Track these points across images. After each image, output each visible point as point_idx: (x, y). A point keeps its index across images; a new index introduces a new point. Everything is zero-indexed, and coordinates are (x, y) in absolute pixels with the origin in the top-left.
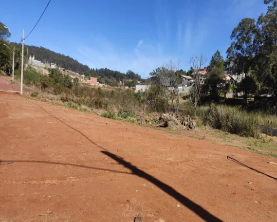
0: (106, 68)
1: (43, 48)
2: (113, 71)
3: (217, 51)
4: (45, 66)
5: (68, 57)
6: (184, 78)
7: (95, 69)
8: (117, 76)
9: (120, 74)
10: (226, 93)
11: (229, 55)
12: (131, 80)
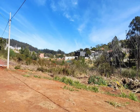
0: (47, 49)
1: (13, 40)
2: (50, 50)
3: (115, 36)
4: (14, 49)
5: (27, 44)
6: (91, 52)
7: (41, 50)
8: (52, 52)
9: (54, 51)
10: (123, 59)
11: (127, 37)
12: (60, 54)
